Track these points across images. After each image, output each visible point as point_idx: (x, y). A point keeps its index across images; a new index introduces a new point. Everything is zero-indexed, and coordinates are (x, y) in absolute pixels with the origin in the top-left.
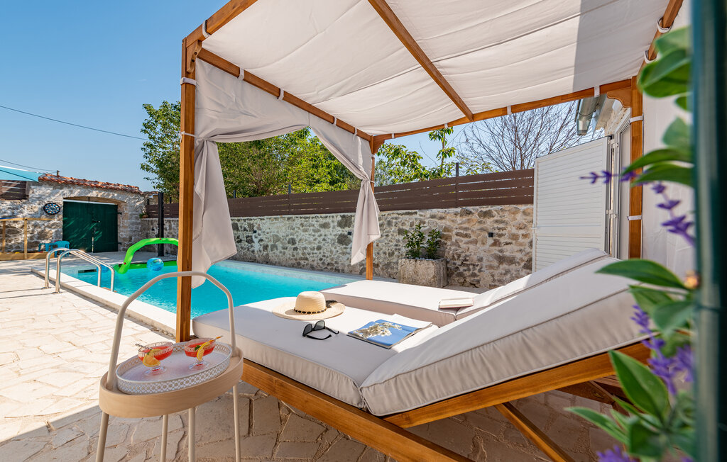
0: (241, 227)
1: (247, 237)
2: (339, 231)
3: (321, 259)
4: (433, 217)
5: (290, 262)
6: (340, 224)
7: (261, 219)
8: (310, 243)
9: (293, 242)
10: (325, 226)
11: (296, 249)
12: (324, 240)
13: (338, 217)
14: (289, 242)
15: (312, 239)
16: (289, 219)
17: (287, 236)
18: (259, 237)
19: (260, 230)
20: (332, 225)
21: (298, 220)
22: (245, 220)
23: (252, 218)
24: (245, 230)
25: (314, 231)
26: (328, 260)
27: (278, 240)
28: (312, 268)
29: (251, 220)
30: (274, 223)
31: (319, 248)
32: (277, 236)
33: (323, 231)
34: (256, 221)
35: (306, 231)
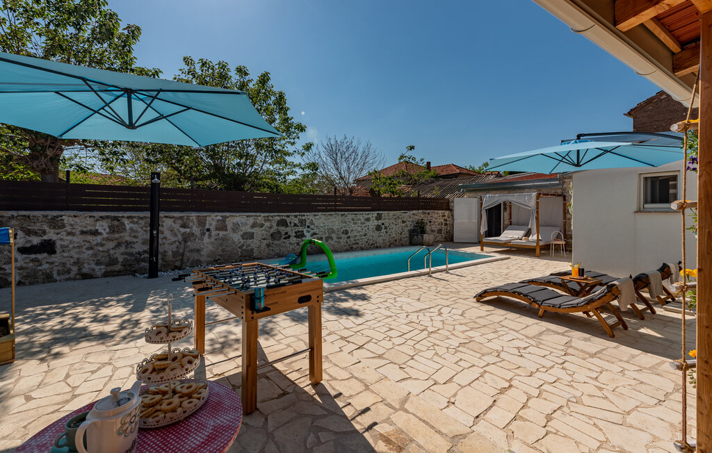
0: (290, 223)
1: (296, 232)
2: (376, 222)
3: (367, 242)
4: (414, 214)
5: (345, 248)
6: (377, 219)
7: (315, 215)
8: (359, 232)
9: (346, 232)
10: (368, 220)
11: (349, 237)
12: (368, 229)
13: (375, 214)
14: (343, 233)
15: (360, 229)
16: (342, 215)
17: (341, 228)
18: (312, 232)
19: (314, 224)
20: (372, 219)
21: (350, 216)
22: (296, 216)
23: (305, 214)
24: (295, 225)
25: (361, 223)
26: (371, 242)
27: (333, 232)
28: (362, 249)
29: (304, 216)
30: (329, 219)
31: (365, 235)
32: (332, 229)
33: (367, 223)
34: (309, 216)
35: (355, 223)
